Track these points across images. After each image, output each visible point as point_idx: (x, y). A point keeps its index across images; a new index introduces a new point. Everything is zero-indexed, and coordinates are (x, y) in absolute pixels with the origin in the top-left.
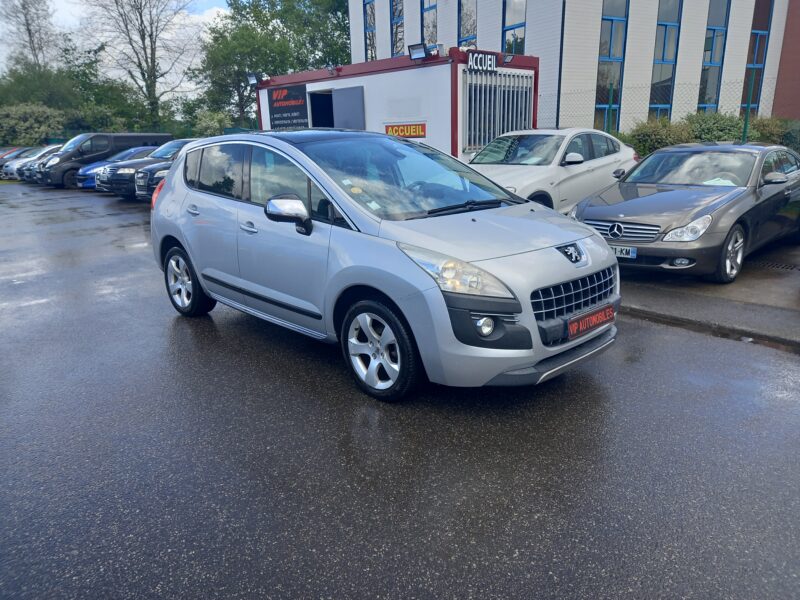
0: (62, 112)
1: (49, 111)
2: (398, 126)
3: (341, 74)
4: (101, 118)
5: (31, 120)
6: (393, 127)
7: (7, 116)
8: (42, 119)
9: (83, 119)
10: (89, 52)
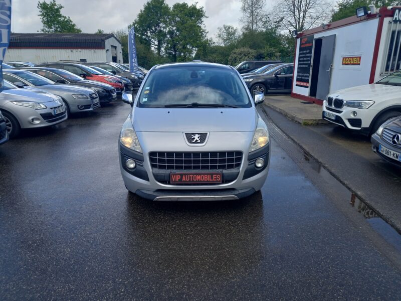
0: (255, 51)
1: (251, 51)
2: (349, 58)
3: (330, 28)
4: (270, 53)
5: (243, 55)
6: (346, 58)
7: (235, 53)
8: (246, 54)
9: (263, 54)
10: (276, 22)
